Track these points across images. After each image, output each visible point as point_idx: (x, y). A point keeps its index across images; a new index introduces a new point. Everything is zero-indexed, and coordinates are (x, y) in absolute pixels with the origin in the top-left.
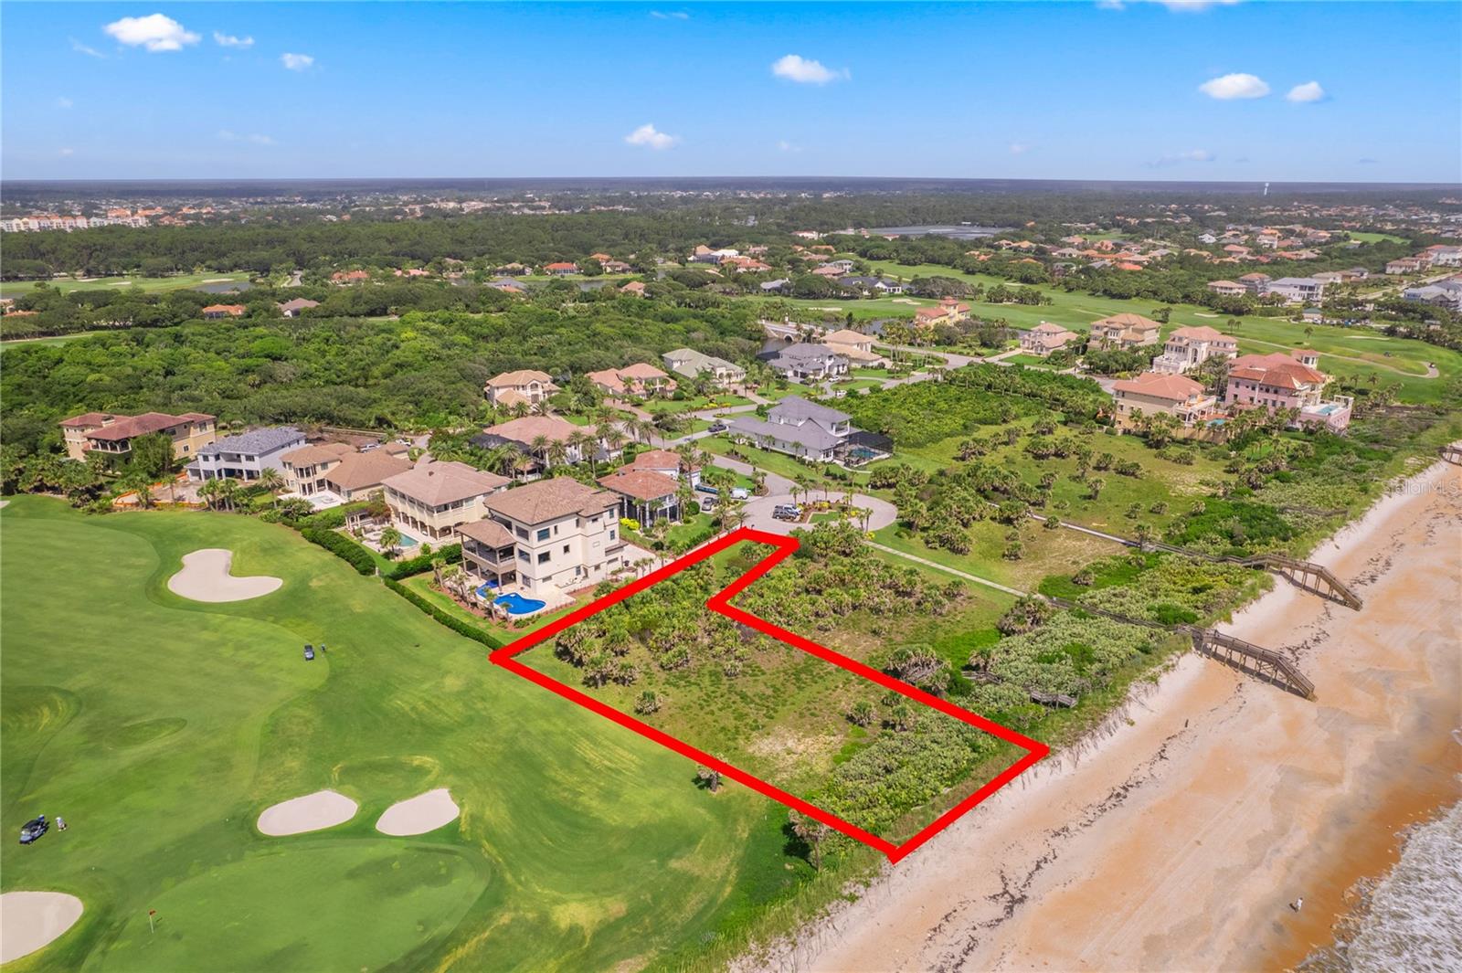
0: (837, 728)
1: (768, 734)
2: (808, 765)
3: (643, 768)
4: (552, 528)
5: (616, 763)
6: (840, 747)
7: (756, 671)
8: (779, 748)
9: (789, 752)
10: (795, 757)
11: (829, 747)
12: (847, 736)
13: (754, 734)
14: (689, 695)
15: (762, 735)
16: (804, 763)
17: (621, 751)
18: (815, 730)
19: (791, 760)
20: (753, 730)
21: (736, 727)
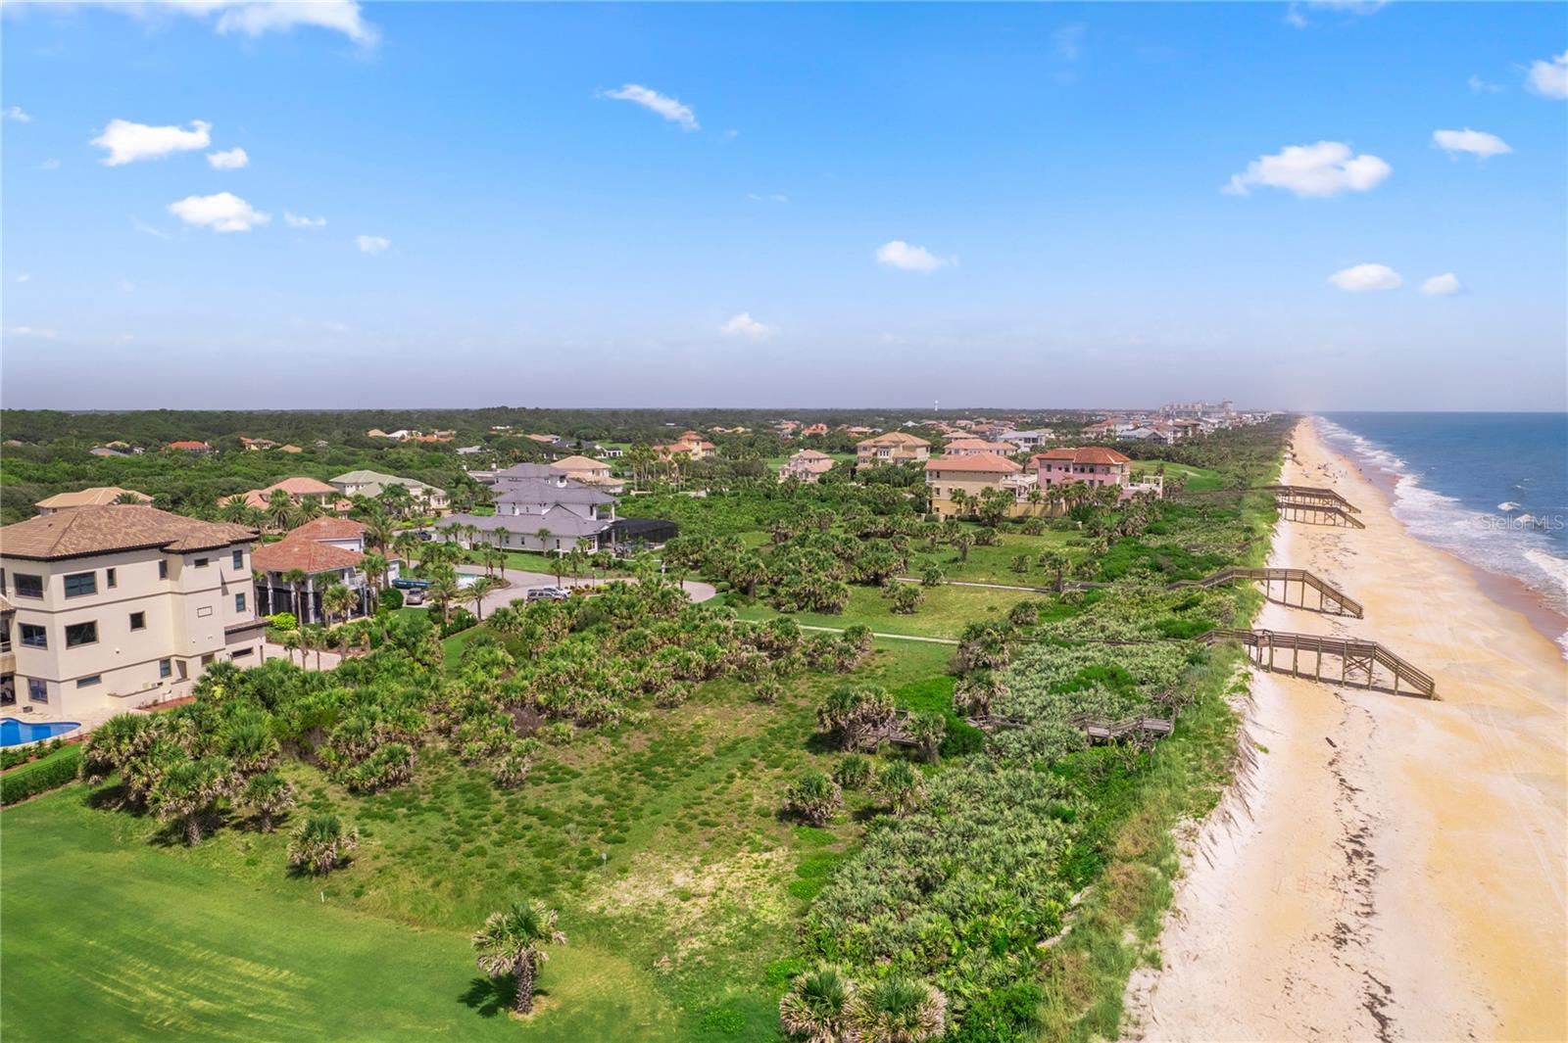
0: (768, 837)
1: (624, 870)
2: (739, 911)
3: (309, 994)
4: (101, 574)
5: (229, 999)
6: (792, 867)
7: (559, 776)
8: (657, 893)
9: (685, 896)
10: (701, 902)
11: (771, 872)
12: (796, 846)
13: (590, 876)
14: (420, 830)
15: (608, 875)
16: (729, 911)
17: (244, 967)
18: (725, 846)
19: (695, 910)
20: (587, 868)
21: (544, 869)
